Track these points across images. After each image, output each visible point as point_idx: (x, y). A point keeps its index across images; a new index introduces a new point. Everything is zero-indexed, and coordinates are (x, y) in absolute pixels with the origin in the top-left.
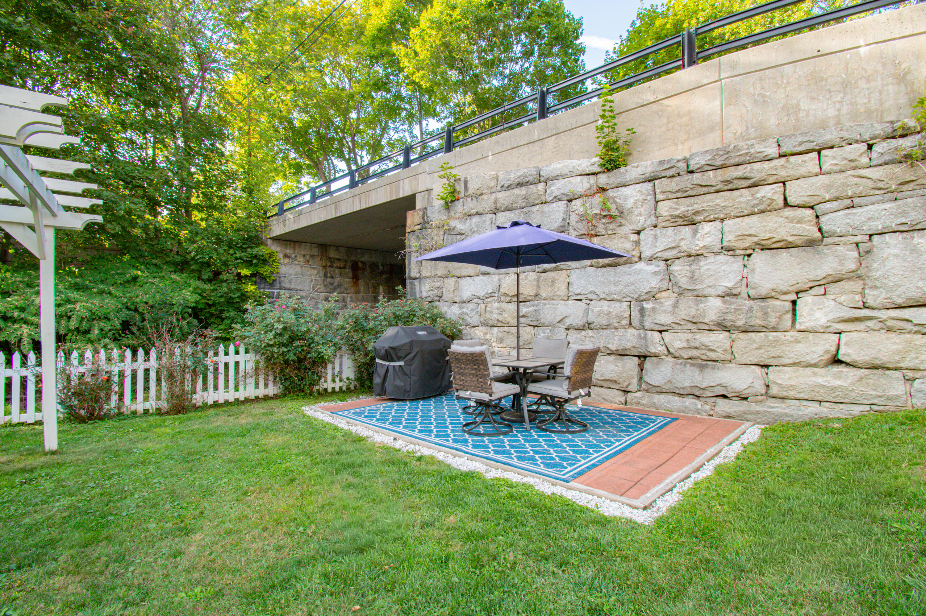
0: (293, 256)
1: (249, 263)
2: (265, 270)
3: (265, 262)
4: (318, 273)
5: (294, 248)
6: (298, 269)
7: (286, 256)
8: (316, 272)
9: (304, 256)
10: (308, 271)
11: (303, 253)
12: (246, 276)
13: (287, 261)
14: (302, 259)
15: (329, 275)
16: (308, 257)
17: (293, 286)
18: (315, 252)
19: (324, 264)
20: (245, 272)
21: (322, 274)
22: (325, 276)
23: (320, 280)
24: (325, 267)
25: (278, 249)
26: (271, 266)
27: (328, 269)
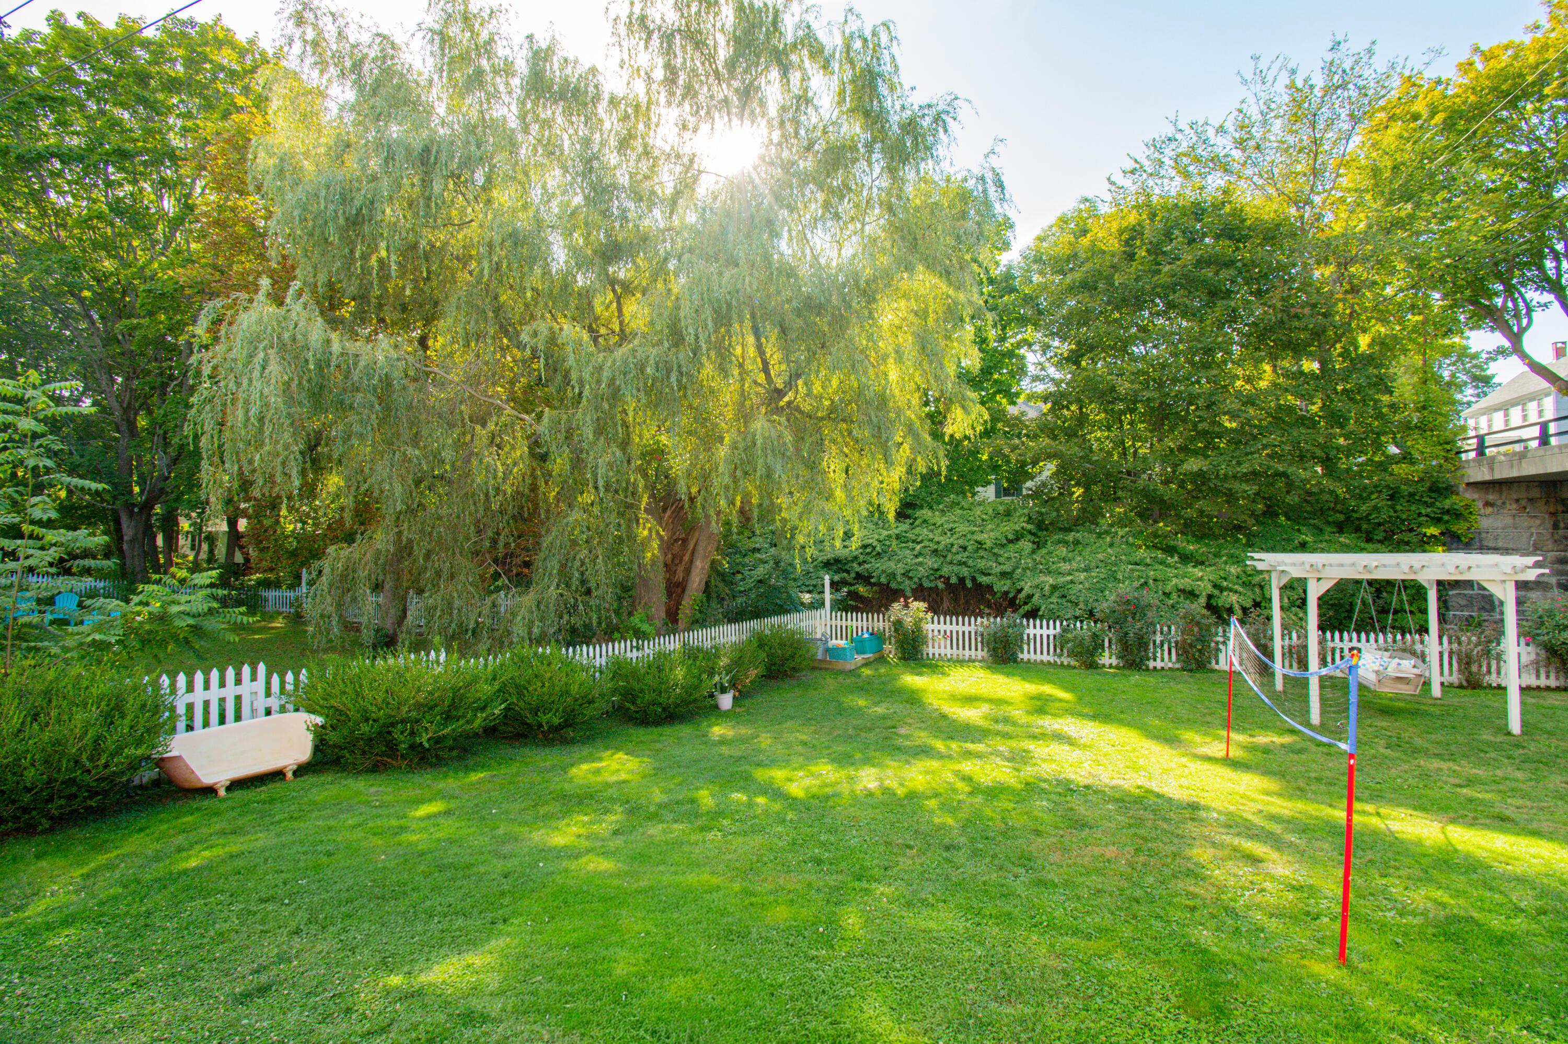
0: (1499, 503)
1: (1437, 521)
2: (1460, 527)
3: (1458, 516)
4: (1543, 523)
5: (1500, 492)
6: (1509, 520)
7: (1487, 504)
8: (1538, 522)
9: (1517, 501)
10: (1524, 521)
11: (1515, 496)
12: (1433, 536)
13: (1489, 510)
14: (1514, 506)
15: (1562, 525)
16: (1523, 503)
17: (1500, 545)
18: (1536, 493)
19: (1552, 509)
20: (1432, 531)
21: (1549, 523)
22: (1555, 526)
23: (1546, 534)
24: (1552, 514)
25: (1476, 496)
26: (1466, 520)
27: (1560, 517)
